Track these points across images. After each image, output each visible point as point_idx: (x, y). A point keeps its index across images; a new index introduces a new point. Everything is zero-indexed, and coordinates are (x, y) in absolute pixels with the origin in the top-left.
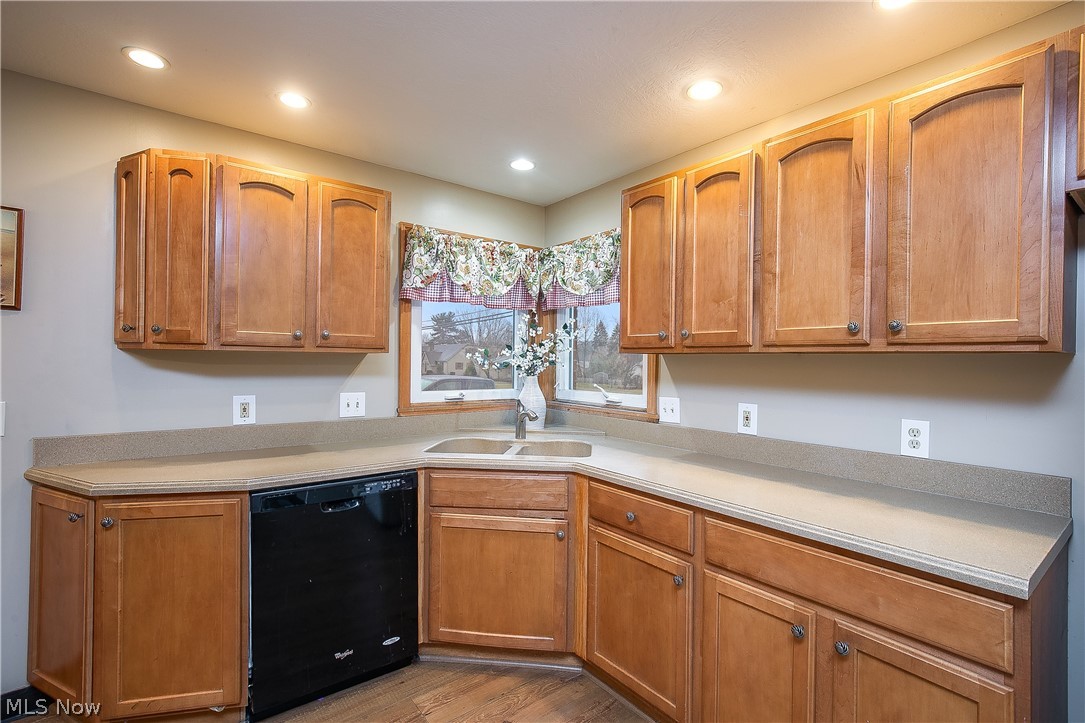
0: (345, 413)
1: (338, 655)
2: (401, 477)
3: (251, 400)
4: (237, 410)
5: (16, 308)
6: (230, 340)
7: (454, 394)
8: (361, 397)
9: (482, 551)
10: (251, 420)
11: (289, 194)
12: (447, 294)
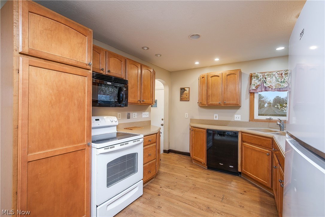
0: (236, 119)
1: (220, 164)
2: (234, 133)
3: (217, 115)
4: (215, 117)
5: (189, 101)
6: (209, 104)
7: (268, 117)
8: (240, 116)
9: (251, 154)
10: (217, 119)
11: (218, 76)
12: (263, 89)
